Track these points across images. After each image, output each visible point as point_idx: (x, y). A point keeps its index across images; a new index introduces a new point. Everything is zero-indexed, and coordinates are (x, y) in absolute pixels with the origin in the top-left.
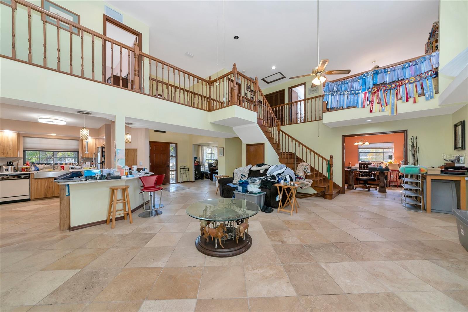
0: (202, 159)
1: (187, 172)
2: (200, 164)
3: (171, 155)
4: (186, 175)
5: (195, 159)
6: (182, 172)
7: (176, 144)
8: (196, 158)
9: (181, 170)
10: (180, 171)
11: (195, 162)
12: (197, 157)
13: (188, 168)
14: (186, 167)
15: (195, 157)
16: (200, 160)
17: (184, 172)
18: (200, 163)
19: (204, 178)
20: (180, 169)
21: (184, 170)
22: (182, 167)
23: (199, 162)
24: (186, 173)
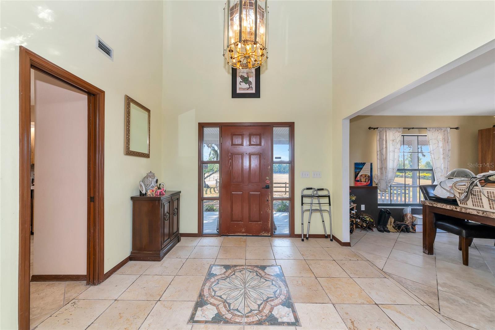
0: (381, 169)
1: (326, 207)
2: (374, 185)
3: (276, 158)
4: (322, 216)
5: (356, 168)
6: (306, 207)
7: (291, 125)
8: (358, 167)
9: (306, 200)
10: (302, 204)
11: (358, 178)
12: (363, 164)
13: (329, 197)
14: (320, 193)
15: (356, 164)
16: (376, 172)
17: (317, 207)
18: (375, 180)
19: (390, 227)
20: (302, 197)
21: (316, 201)
22: (309, 192)
23: (371, 178)
24: (320, 211)
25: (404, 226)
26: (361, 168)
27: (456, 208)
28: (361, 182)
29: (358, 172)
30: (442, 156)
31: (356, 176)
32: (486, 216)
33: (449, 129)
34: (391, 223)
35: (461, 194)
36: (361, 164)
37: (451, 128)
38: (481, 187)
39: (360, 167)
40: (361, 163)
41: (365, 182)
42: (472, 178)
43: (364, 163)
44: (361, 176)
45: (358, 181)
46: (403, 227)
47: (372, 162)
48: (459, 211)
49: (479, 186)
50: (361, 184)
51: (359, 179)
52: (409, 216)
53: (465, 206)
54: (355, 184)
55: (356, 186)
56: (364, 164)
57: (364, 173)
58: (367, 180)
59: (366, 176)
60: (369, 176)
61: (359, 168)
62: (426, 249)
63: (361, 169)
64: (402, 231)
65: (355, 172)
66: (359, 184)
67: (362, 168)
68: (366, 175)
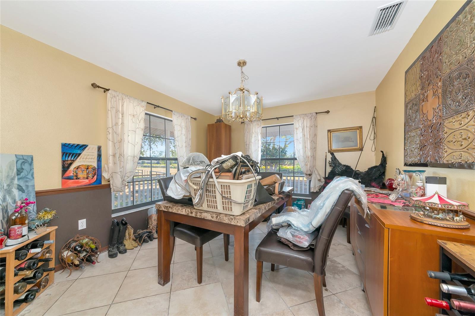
8: (71, 151)
15: (66, 147)
18: (105, 174)
19: (128, 242)
25: (146, 235)
26: (77, 154)
27: (192, 213)
28: (77, 178)
29: (69, 162)
30: (184, 145)
31: (65, 168)
32: (220, 221)
33: (190, 118)
34: (129, 235)
35: (197, 191)
36: (78, 147)
37: (191, 118)
38: (216, 178)
39: (74, 152)
40: (78, 145)
41: (87, 178)
42: (207, 166)
43: (85, 145)
44: (78, 168)
45: (69, 178)
46: (145, 237)
47: (100, 145)
48: (194, 216)
49: (214, 177)
50: (78, 183)
51: (72, 174)
52: (153, 219)
53: (200, 208)
54: (63, 184)
55: (66, 187)
56: (84, 147)
57: (84, 164)
58: (90, 176)
59: (87, 169)
60: (94, 169)
61: (73, 154)
62: (161, 278)
63: (78, 156)
64: (145, 241)
65: (63, 161)
66: (71, 184)
67: (80, 154)
68: (88, 166)
